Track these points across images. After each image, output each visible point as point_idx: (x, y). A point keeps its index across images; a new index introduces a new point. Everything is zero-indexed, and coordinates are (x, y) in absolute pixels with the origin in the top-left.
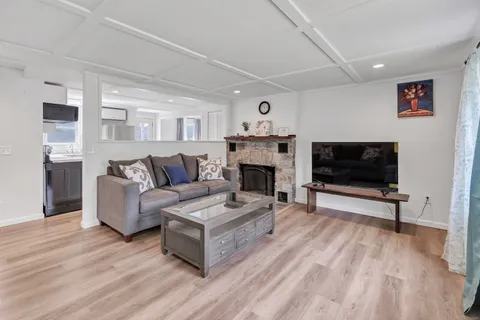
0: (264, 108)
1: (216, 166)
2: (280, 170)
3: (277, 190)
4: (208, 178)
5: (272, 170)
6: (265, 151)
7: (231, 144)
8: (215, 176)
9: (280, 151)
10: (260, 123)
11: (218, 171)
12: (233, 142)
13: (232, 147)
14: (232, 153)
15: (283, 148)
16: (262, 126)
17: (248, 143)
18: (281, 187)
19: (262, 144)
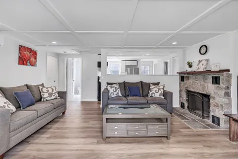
0: (203, 51)
1: (159, 89)
2: (214, 98)
3: (211, 114)
4: (153, 96)
5: (207, 96)
6: (202, 82)
7: (182, 77)
8: (157, 95)
9: (213, 83)
10: (200, 61)
11: (160, 92)
12: (183, 75)
13: (182, 79)
14: (182, 82)
15: (216, 81)
16: (201, 64)
17: (191, 76)
18: (214, 111)
19: (200, 77)
